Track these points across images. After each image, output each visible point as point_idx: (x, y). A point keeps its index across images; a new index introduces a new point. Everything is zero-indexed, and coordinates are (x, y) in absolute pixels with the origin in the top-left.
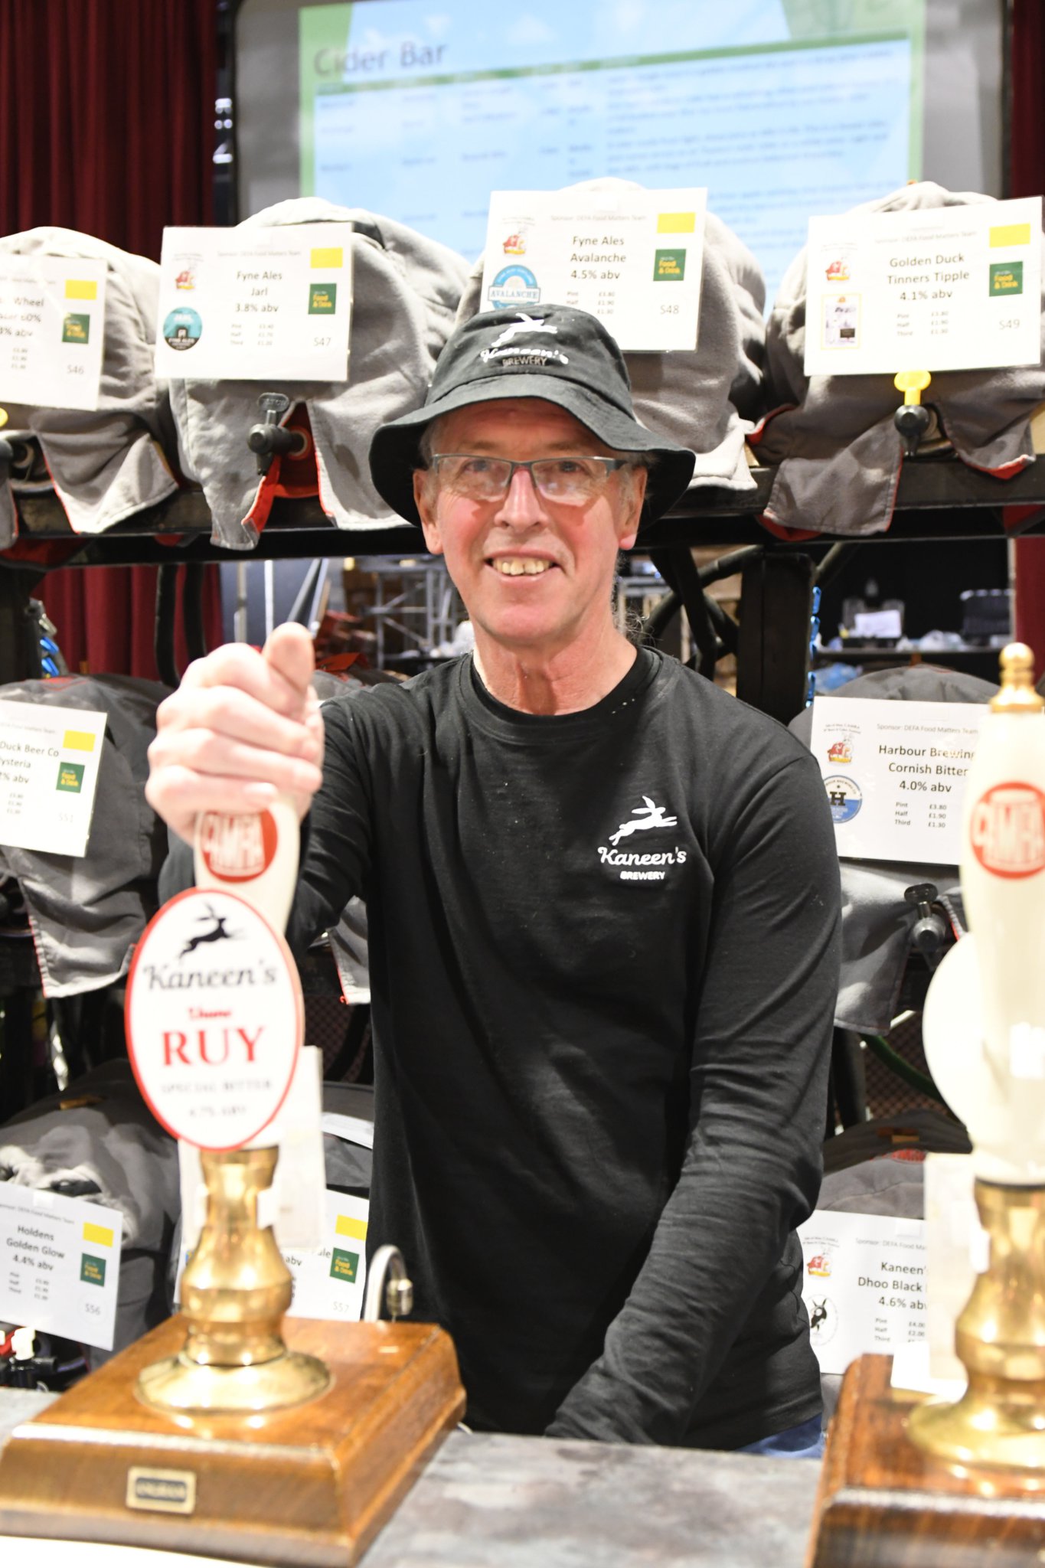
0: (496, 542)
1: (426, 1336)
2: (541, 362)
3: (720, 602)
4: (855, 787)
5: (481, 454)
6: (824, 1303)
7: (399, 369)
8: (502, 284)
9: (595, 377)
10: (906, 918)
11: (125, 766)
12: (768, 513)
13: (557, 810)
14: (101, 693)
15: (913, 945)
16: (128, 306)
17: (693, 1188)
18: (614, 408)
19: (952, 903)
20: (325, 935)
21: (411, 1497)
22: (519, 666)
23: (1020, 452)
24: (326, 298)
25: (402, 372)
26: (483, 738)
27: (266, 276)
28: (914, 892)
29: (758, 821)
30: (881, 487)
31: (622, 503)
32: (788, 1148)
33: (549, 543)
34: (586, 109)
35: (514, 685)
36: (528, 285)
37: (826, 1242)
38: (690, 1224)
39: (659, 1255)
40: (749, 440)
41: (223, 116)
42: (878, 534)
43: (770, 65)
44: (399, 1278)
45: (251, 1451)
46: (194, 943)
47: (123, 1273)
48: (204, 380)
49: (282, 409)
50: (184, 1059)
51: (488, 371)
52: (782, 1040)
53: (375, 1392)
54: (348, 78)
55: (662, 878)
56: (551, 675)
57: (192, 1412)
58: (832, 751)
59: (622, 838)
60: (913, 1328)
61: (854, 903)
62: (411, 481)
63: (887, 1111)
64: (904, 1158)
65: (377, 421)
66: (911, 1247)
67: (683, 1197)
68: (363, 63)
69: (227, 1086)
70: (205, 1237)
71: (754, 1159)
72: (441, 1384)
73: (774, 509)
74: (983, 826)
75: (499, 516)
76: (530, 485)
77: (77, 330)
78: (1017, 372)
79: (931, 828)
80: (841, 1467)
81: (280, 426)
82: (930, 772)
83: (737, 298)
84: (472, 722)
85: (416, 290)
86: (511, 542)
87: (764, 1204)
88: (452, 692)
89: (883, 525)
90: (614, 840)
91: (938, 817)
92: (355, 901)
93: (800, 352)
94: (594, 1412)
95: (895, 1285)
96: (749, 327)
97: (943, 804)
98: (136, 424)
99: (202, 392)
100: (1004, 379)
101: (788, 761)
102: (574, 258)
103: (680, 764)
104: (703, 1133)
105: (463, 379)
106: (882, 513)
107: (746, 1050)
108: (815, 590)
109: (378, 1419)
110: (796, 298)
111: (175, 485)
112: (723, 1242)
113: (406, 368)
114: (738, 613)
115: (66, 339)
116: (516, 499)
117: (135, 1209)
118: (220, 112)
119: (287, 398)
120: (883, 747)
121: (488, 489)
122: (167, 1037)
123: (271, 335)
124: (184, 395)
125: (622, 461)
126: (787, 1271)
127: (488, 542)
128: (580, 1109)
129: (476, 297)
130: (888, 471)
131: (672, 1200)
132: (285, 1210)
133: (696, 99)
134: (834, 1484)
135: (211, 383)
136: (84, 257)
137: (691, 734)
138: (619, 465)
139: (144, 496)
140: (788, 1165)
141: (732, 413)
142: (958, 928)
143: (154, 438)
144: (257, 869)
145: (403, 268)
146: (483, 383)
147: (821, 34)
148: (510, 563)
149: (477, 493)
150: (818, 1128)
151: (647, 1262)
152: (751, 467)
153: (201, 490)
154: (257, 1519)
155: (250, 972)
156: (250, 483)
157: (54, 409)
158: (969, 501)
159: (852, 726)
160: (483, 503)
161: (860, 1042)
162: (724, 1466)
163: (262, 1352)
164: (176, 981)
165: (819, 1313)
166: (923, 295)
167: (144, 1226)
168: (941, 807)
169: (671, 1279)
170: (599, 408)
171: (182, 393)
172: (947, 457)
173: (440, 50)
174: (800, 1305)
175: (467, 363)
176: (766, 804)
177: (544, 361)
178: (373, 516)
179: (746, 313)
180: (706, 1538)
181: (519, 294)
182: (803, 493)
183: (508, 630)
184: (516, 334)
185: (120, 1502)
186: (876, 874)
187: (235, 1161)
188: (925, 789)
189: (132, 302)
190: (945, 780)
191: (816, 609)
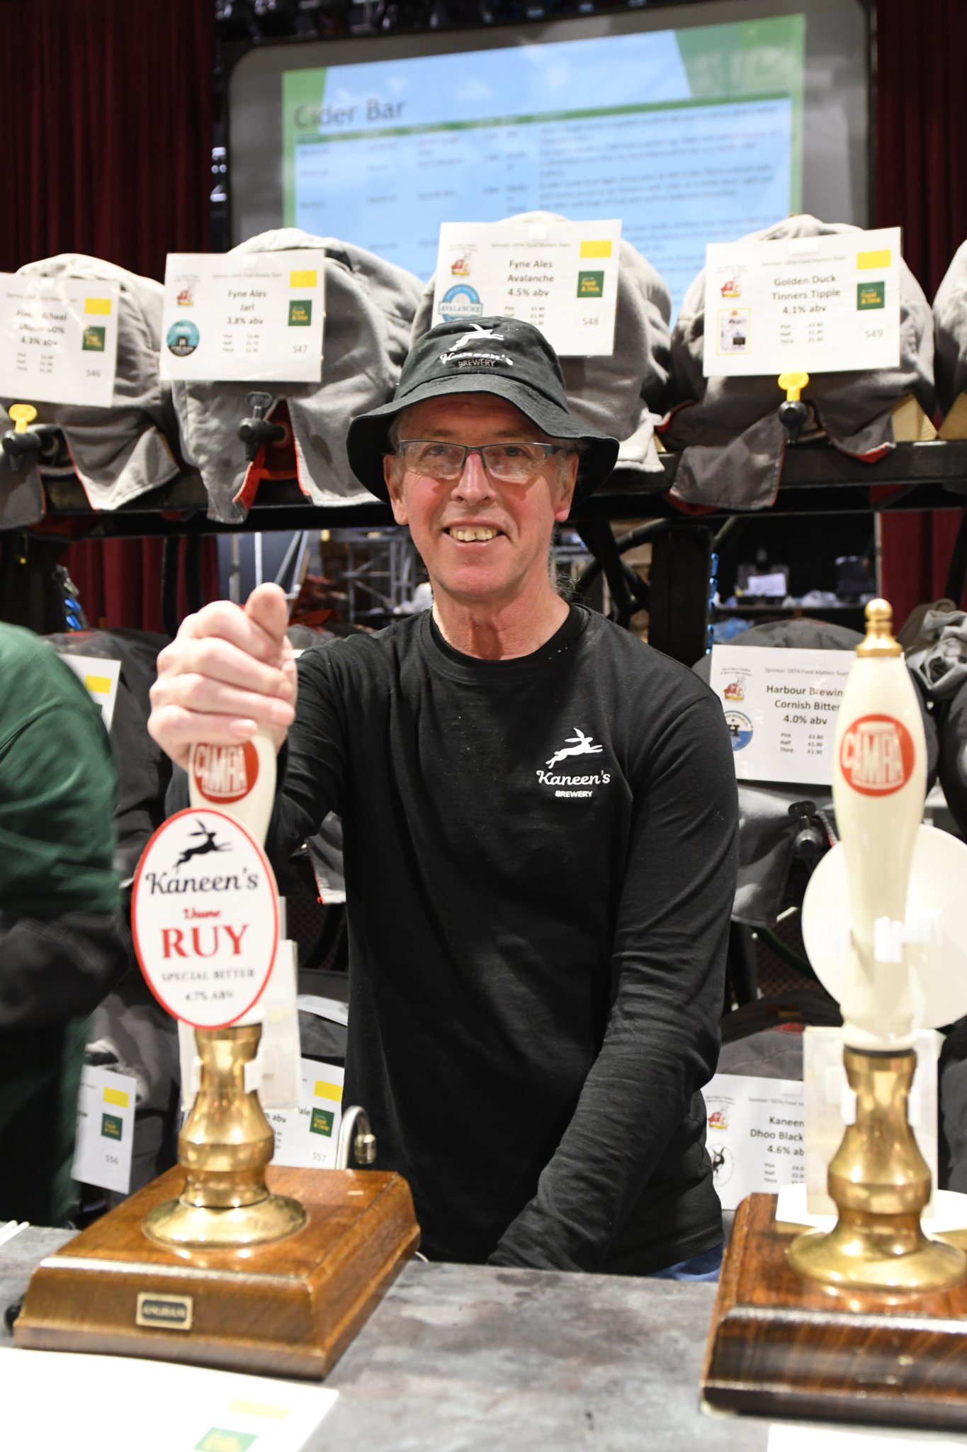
0: (452, 514)
1: (387, 1181)
2: (490, 363)
3: (635, 567)
4: (746, 721)
5: (441, 439)
6: (722, 1151)
7: (364, 372)
8: (450, 301)
9: (536, 377)
10: (790, 830)
11: (136, 705)
12: (674, 492)
13: (503, 739)
14: (116, 644)
15: (796, 853)
16: (137, 319)
17: (614, 1056)
18: (551, 403)
19: (828, 817)
20: (304, 846)
21: (374, 1315)
22: (471, 618)
23: (883, 440)
24: (303, 312)
25: (367, 374)
26: (441, 678)
27: (253, 294)
28: (796, 808)
29: (669, 750)
30: (767, 470)
31: (558, 483)
32: (693, 1022)
33: (497, 515)
34: (521, 155)
35: (467, 635)
36: (472, 301)
37: (724, 1100)
38: (610, 1086)
39: (584, 1111)
40: (658, 431)
41: (219, 162)
42: (765, 509)
43: (675, 119)
44: (364, 1133)
45: (240, 1278)
46: (188, 854)
47: (137, 1130)
48: (201, 381)
49: (266, 406)
50: (181, 953)
51: (446, 371)
52: (688, 932)
53: (344, 1228)
54: (323, 130)
55: (590, 796)
56: (498, 625)
57: (189, 1245)
58: (727, 691)
59: (557, 763)
60: (796, 1172)
61: (747, 817)
62: (382, 464)
63: (775, 991)
64: (789, 1030)
65: (346, 415)
66: (795, 1104)
67: (604, 1062)
68: (336, 117)
69: (217, 975)
70: (200, 1100)
71: (663, 1031)
72: (400, 1221)
73: (678, 488)
74: (851, 752)
75: (455, 492)
76: (482, 466)
77: (95, 340)
78: (880, 374)
79: (810, 755)
80: (734, 1288)
81: (265, 419)
82: (810, 707)
83: (647, 311)
84: (430, 665)
85: (378, 305)
86: (464, 514)
87: (672, 1069)
88: (414, 641)
89: (769, 502)
90: (550, 764)
91: (816, 746)
92: (330, 817)
93: (700, 357)
94: (529, 1243)
95: (782, 1135)
96: (657, 336)
97: (820, 734)
98: (144, 418)
99: (200, 391)
100: (870, 380)
101: (695, 699)
102: (511, 278)
103: (604, 702)
104: (621, 1009)
105: (425, 378)
106: (768, 492)
107: (658, 940)
108: (713, 556)
109: (346, 1251)
110: (697, 311)
111: (177, 470)
112: (636, 1100)
113: (370, 371)
114: (650, 576)
115: (85, 347)
116: (469, 477)
117: (146, 1076)
118: (216, 159)
119: (271, 397)
120: (770, 687)
121: (445, 470)
122: (166, 933)
123: (257, 343)
124: (185, 395)
125: (559, 447)
126: (695, 1124)
127: (445, 514)
128: (522, 989)
129: (428, 312)
130: (773, 457)
131: (595, 1065)
132: (267, 1077)
133: (614, 147)
134: (727, 1303)
135: (207, 384)
136: (100, 279)
137: (614, 676)
138: (555, 450)
139: (151, 479)
140: (693, 1037)
141: (643, 408)
142: (833, 838)
143: (159, 430)
144: (242, 792)
145: (367, 287)
146: (441, 381)
147: (718, 93)
148: (464, 531)
149: (437, 473)
150: (717, 1006)
151: (574, 1117)
152: (659, 453)
153: (199, 474)
154: (244, 1335)
155: (236, 878)
156: (240, 468)
157: (75, 406)
158: (841, 482)
159: (744, 670)
160: (442, 481)
161: (752, 933)
162: (636, 1288)
163: (248, 1196)
164: (173, 886)
165: (718, 1159)
166: (802, 309)
167: (154, 1089)
168: (819, 737)
169: (594, 1132)
170: (539, 403)
171: (183, 392)
172: (822, 445)
173: (400, 106)
174: (704, 1152)
175: (428, 365)
176: (678, 734)
177: (493, 363)
178: (343, 495)
179: (654, 324)
180: (620, 1349)
181: (465, 309)
182: (703, 474)
183: (463, 588)
184: (469, 340)
185: (131, 1322)
186: (765, 793)
187: (225, 1037)
188: (805, 722)
189: (141, 317)
190: (822, 714)
191: (714, 572)
